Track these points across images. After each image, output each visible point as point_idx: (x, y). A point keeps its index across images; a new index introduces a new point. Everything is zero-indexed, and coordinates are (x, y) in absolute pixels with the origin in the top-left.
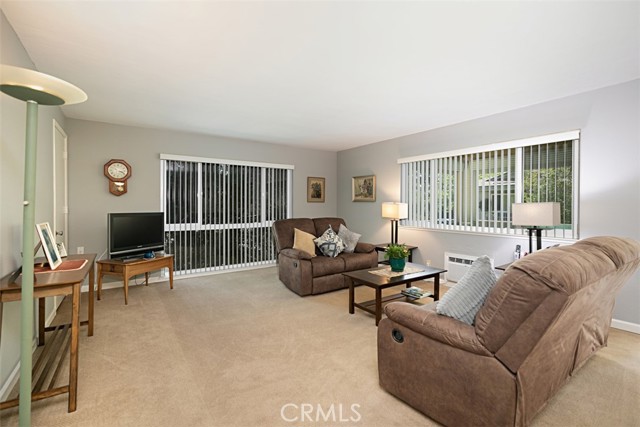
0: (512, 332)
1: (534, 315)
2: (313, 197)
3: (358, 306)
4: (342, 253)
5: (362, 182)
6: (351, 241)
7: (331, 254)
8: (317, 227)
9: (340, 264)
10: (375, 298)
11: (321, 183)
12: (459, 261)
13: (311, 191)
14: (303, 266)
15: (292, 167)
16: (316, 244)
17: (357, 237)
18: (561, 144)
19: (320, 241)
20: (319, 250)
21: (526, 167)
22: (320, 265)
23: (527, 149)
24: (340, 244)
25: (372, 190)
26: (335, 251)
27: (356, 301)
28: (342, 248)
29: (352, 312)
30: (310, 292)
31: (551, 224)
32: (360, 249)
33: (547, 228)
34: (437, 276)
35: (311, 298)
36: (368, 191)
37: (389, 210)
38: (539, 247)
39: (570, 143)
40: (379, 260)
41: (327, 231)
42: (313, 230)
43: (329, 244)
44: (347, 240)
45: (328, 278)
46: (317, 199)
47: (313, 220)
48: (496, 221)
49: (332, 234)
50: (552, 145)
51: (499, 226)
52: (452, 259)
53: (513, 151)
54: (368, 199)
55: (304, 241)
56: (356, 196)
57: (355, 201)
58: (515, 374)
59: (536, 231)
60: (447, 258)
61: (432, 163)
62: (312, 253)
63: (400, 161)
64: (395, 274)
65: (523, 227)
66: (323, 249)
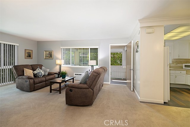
0: (93, 83)
1: (96, 79)
2: (27, 57)
3: (53, 90)
4: (44, 76)
5: (48, 53)
6: (46, 72)
7: (40, 76)
8: (33, 67)
9: (44, 79)
10: (59, 86)
11: (31, 52)
12: (77, 75)
13: (27, 55)
14: (30, 81)
15: (18, 45)
16: (34, 73)
17: (48, 70)
18: (96, 48)
19: (35, 72)
20: (35, 75)
21: (91, 52)
22: (37, 80)
23: (91, 49)
24: (43, 73)
25: (52, 55)
26: (41, 75)
27: (52, 89)
28: (44, 74)
29: (51, 92)
30: (33, 90)
31: (95, 65)
32: (50, 74)
33: (94, 66)
34: (73, 79)
35: (34, 92)
36: (50, 55)
37: (58, 62)
38: (93, 70)
39: (97, 48)
40: (56, 77)
41: (38, 69)
42: (32, 69)
43: (39, 73)
44: (45, 71)
45: (40, 84)
46: (29, 58)
47: (31, 65)
48: (85, 65)
49: (40, 70)
50: (95, 48)
51: (86, 66)
52: (75, 74)
53: (88, 49)
54: (50, 58)
55: (29, 73)
56: (46, 57)
57: (45, 59)
58: (93, 90)
59: (92, 66)
60: (74, 74)
61: (70, 49)
62: (33, 76)
63: (61, 48)
64: (64, 79)
65: (90, 66)
66: (37, 75)
